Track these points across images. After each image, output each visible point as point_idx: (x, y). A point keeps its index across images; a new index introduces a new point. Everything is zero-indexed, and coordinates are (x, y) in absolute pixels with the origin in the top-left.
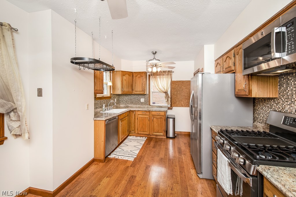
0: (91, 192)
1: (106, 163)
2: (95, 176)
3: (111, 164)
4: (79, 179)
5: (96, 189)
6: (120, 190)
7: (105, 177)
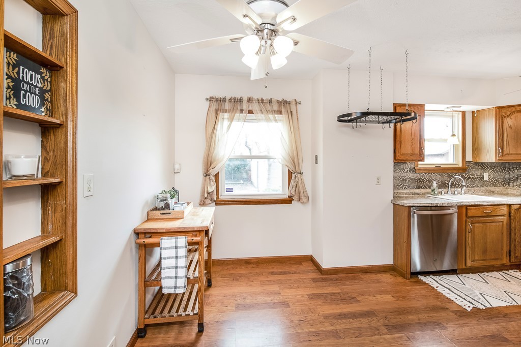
0: (358, 296)
1: (411, 282)
2: (378, 285)
3: (418, 287)
4: (358, 276)
5: (367, 297)
6: (395, 320)
7: (390, 294)
